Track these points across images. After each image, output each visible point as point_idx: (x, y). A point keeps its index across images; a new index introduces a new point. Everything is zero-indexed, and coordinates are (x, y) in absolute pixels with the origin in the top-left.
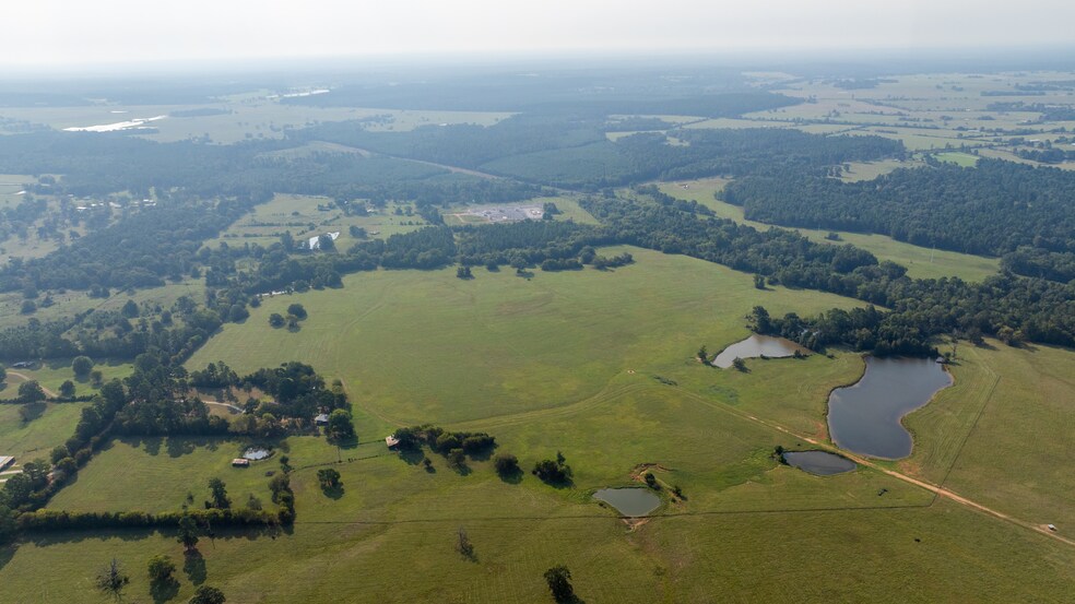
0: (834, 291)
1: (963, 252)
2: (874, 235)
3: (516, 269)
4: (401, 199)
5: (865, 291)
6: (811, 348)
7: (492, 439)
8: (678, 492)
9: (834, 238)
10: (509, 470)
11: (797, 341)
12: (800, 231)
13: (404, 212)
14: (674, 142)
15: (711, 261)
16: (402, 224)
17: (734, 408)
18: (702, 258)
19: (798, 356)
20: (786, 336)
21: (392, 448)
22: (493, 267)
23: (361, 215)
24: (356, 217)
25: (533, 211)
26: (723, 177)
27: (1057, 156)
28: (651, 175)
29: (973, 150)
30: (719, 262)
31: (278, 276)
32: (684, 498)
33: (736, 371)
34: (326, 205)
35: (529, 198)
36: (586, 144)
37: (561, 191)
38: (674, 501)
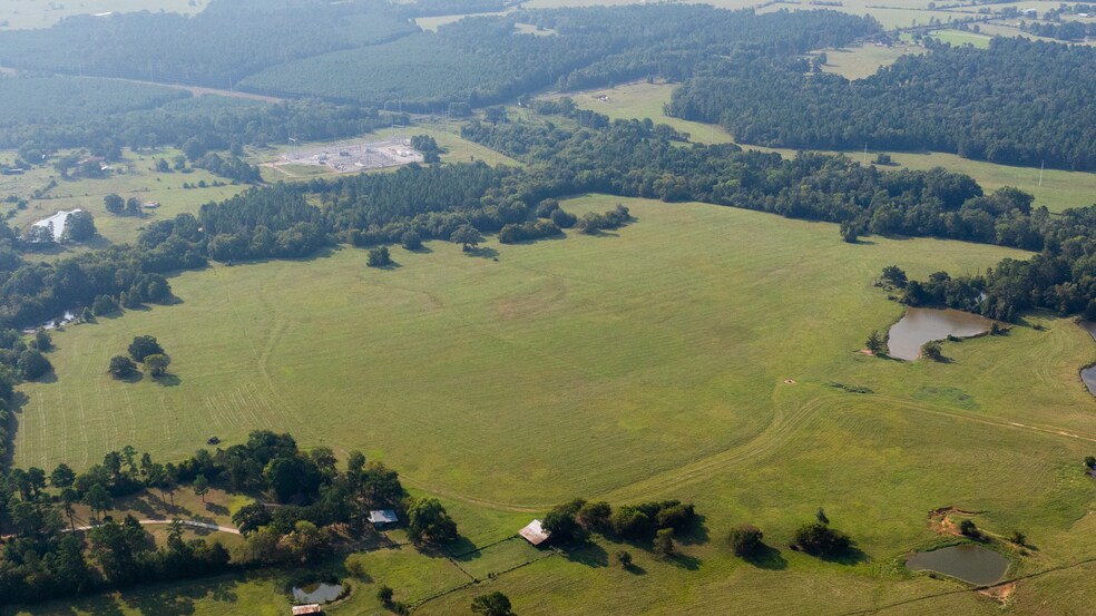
0: (956, 237)
1: (1067, 168)
2: (934, 154)
3: (461, 246)
4: (146, 145)
5: (1006, 232)
6: (1003, 319)
7: (689, 510)
8: (1019, 540)
9: (887, 161)
10: (753, 548)
11: (978, 311)
12: (847, 154)
13: (171, 165)
14: (527, 29)
15: (747, 207)
16: (186, 186)
17: (978, 413)
18: (731, 204)
19: (996, 332)
20: (956, 306)
21: (543, 546)
22: (414, 246)
23: (94, 176)
24: (85, 180)
25: (395, 151)
26: (651, 82)
27: (1075, 31)
28: (542, 83)
29: (971, 26)
30: (760, 208)
31: (48, 293)
32: (1034, 548)
33: (932, 362)
34: (12, 164)
35: (369, 131)
36: (393, 38)
37: (413, 117)
38: (1024, 554)
